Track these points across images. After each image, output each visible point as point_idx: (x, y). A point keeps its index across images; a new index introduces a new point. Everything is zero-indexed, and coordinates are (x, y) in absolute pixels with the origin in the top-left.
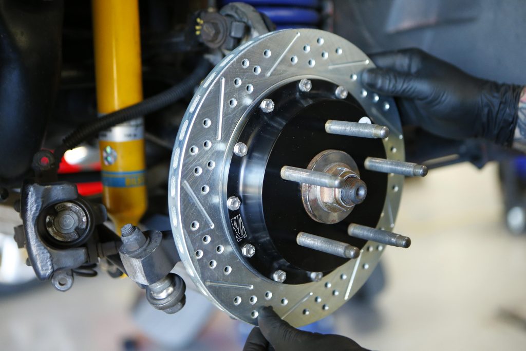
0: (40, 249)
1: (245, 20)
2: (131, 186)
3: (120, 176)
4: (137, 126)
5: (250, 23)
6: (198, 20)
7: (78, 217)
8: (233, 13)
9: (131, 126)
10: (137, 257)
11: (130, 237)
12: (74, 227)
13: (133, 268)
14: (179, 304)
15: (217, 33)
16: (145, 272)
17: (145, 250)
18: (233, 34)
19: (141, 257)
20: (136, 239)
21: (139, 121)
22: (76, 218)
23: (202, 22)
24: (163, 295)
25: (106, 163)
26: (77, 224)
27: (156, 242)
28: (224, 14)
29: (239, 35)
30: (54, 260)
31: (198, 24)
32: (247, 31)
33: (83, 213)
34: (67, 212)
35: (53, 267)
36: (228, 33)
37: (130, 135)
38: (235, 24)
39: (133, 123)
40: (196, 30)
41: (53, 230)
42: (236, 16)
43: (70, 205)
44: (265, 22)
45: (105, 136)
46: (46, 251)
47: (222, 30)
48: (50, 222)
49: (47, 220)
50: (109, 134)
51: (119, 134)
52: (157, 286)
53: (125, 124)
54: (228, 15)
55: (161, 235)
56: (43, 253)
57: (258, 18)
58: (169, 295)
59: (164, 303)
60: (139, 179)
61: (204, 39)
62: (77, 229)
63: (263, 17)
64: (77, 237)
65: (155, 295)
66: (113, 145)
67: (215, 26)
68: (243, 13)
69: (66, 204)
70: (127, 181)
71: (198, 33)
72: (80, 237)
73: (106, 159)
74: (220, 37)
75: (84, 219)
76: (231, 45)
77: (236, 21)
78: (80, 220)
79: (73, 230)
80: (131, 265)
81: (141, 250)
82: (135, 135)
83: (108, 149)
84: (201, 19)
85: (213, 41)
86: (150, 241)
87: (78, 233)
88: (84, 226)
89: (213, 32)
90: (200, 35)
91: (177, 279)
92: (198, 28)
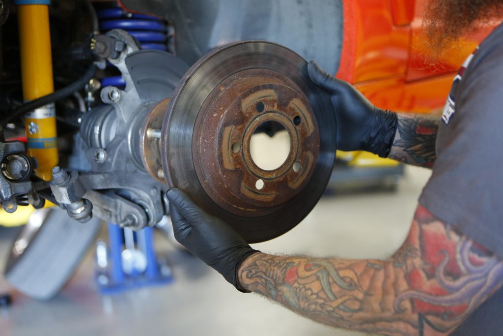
0: (3, 182)
1: (123, 40)
2: (48, 147)
3: (40, 141)
4: (51, 108)
5: (126, 42)
6: (93, 40)
7: (22, 163)
8: (114, 35)
9: (47, 108)
10: (63, 186)
11: (58, 174)
12: (20, 171)
13: (61, 194)
14: (89, 216)
15: (106, 48)
16: (69, 195)
17: (68, 182)
18: (116, 49)
19: (66, 186)
20: (63, 176)
21: (52, 105)
22: (21, 164)
23: (95, 41)
24: (79, 211)
25: (31, 133)
26: (21, 169)
27: (75, 177)
28: (109, 36)
29: (120, 49)
30: (12, 189)
31: (92, 42)
32: (125, 47)
33: (25, 162)
34: (15, 161)
35: (12, 193)
36: (113, 48)
37: (47, 114)
38: (117, 43)
39: (49, 106)
40: (90, 46)
41: (6, 173)
42: (117, 37)
43: (17, 156)
44: (135, 41)
45: (30, 115)
46: (7, 183)
47: (109, 46)
48: (4, 167)
49: (2, 166)
50: (32, 114)
51: (40, 113)
52: (75, 205)
53: (43, 107)
54: (112, 37)
55: (77, 173)
56: (5, 184)
57: (131, 39)
58: (82, 211)
59: (80, 216)
60: (54, 143)
61: (97, 51)
62: (22, 172)
63: (134, 38)
64: (22, 177)
65: (73, 211)
66: (35, 121)
67: (104, 43)
68: (122, 36)
69: (14, 156)
70: (46, 144)
71: (92, 48)
72: (23, 177)
73: (31, 130)
74: (108, 51)
75: (26, 165)
76: (115, 55)
77: (118, 41)
78: (23, 166)
79: (19, 172)
80: (59, 192)
81: (66, 182)
82: (50, 114)
83: (32, 124)
84: (94, 39)
85: (103, 53)
86: (71, 177)
87: (22, 175)
88: (26, 170)
89: (103, 48)
90: (94, 50)
91: (87, 202)
92: (92, 44)
